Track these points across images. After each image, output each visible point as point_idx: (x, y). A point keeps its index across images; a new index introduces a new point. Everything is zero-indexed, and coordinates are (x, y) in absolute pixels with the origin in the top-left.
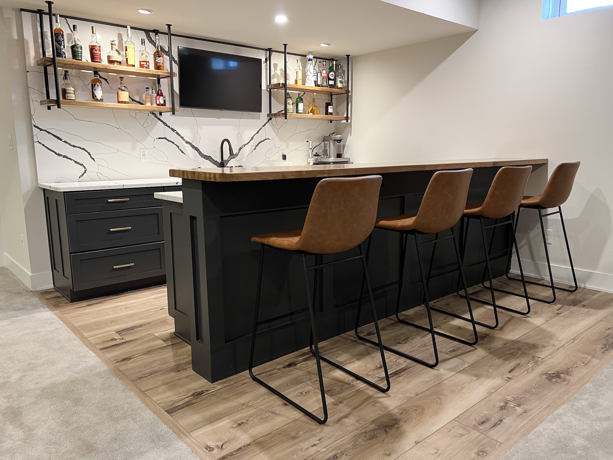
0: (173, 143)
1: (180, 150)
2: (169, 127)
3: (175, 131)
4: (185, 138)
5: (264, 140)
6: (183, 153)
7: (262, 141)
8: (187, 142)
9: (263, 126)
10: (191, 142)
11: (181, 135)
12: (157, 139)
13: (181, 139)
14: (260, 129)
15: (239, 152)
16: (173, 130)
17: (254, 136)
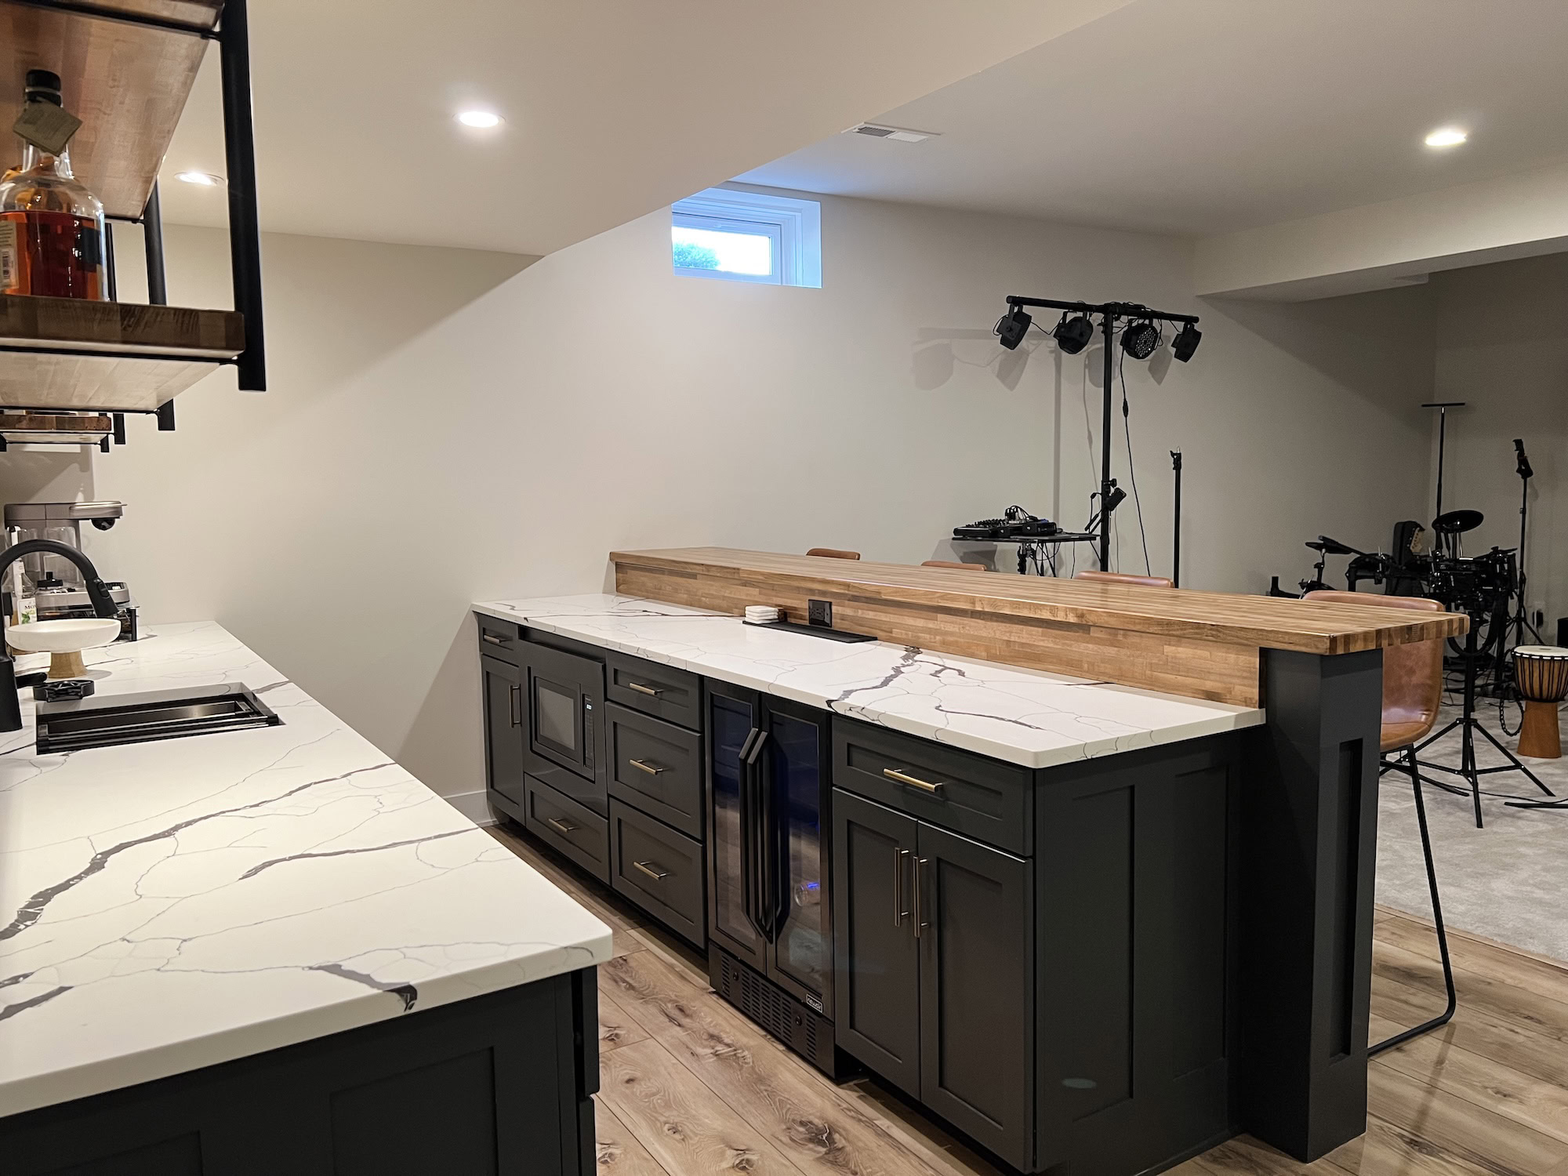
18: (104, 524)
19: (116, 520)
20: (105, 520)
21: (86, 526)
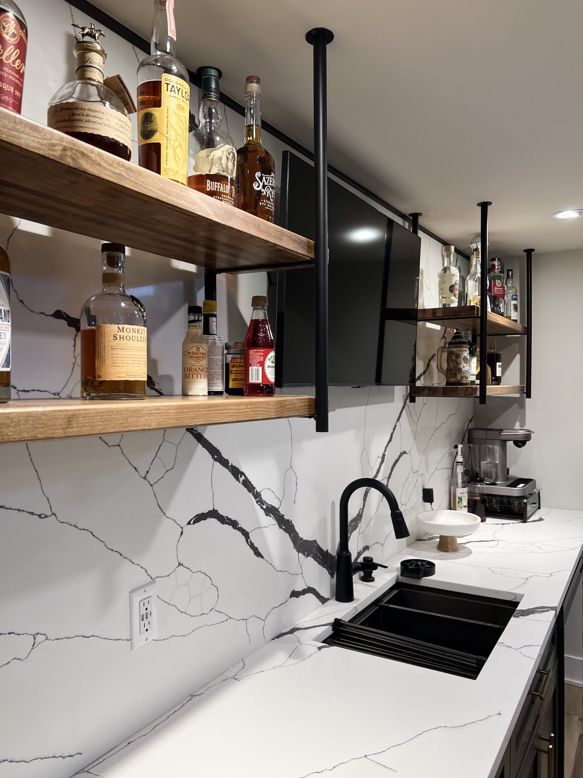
0: (234, 524)
1: (252, 546)
2: (225, 463)
3: (242, 474)
4: (264, 497)
5: (400, 456)
6: (258, 553)
7: (397, 461)
8: (271, 511)
9: (398, 420)
10: (277, 507)
11: (254, 488)
12: (189, 523)
13: (254, 501)
14: (394, 429)
15: (364, 506)
16: (236, 472)
17: (385, 451)
18: (520, 444)
19: (527, 442)
20: (521, 441)
21: (510, 444)
